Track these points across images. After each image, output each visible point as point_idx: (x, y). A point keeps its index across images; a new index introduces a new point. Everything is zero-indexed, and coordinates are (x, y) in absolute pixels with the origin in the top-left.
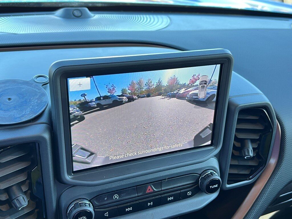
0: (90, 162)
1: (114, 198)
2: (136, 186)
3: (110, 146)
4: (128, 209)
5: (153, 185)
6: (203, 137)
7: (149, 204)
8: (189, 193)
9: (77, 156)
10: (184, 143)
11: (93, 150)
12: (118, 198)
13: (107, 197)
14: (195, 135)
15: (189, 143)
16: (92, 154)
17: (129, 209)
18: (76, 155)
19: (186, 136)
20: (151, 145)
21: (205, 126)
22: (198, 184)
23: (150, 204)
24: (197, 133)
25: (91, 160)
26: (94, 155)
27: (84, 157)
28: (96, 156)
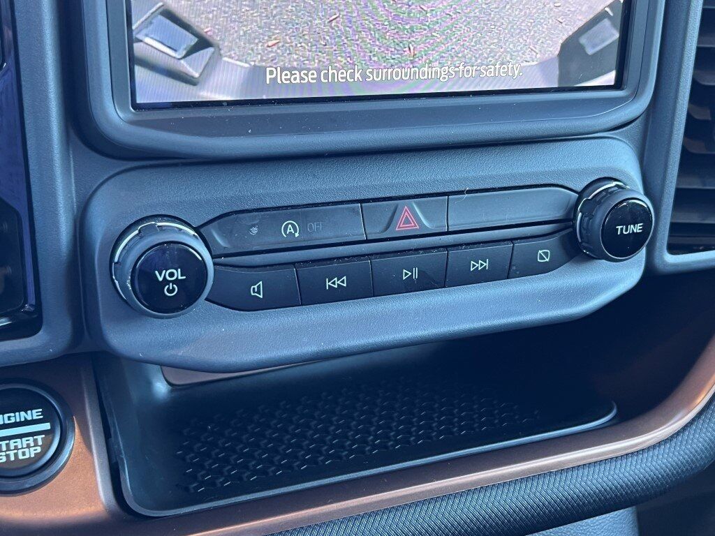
0: (197, 75)
1: (285, 233)
2: (361, 201)
3: (268, 25)
4: (334, 283)
5: (419, 205)
6: (590, 51)
7: (406, 274)
8: (544, 255)
9: (147, 40)
10: (525, 64)
11: (206, 29)
12: (297, 235)
13: (259, 225)
14: (565, 37)
15: (543, 65)
16: (203, 43)
17: (336, 283)
18: (147, 35)
19: (533, 37)
20: (412, 48)
21: (600, 9)
22: (574, 226)
23: (410, 274)
24: (571, 30)
25: (200, 71)
26: (211, 50)
27: (175, 51)
28: (218, 56)
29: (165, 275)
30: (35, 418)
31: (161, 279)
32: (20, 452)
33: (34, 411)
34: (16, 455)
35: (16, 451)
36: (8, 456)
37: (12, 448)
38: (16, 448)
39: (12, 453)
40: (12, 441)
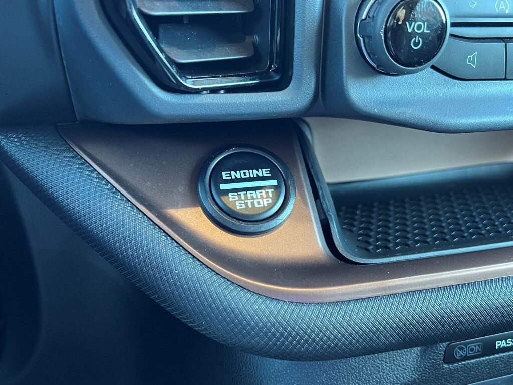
1: (498, 9)
12: (508, 11)
29: (414, 26)
30: (265, 175)
31: (410, 31)
32: (256, 201)
33: (264, 170)
34: (253, 203)
35: (252, 200)
36: (246, 204)
37: (249, 197)
38: (252, 197)
39: (249, 202)
40: (248, 192)
